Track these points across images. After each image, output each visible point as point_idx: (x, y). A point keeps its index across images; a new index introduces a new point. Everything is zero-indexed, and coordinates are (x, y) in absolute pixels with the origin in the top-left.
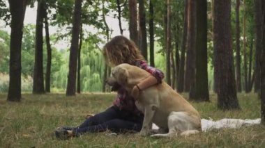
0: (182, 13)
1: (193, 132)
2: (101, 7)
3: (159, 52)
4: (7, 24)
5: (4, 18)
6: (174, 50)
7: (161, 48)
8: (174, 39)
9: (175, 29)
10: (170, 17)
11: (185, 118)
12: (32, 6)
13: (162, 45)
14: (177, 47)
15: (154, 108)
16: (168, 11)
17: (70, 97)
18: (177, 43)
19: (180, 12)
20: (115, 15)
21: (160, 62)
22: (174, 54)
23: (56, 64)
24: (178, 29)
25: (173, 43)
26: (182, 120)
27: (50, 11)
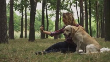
0: (103, 5)
1: (97, 52)
2: (69, 2)
3: (94, 21)
4: (30, 10)
5: (28, 7)
6: (100, 20)
7: (95, 19)
8: (100, 15)
9: (100, 11)
10: (98, 6)
11: (93, 47)
12: (40, 2)
13: (95, 18)
14: (101, 19)
15: (81, 42)
16: (97, 4)
17: (55, 40)
18: (101, 17)
19: (102, 4)
20: (75, 5)
21: (94, 26)
22: (100, 22)
23: (51, 27)
24: (102, 11)
25: (100, 17)
26: (92, 48)
27: (48, 4)
